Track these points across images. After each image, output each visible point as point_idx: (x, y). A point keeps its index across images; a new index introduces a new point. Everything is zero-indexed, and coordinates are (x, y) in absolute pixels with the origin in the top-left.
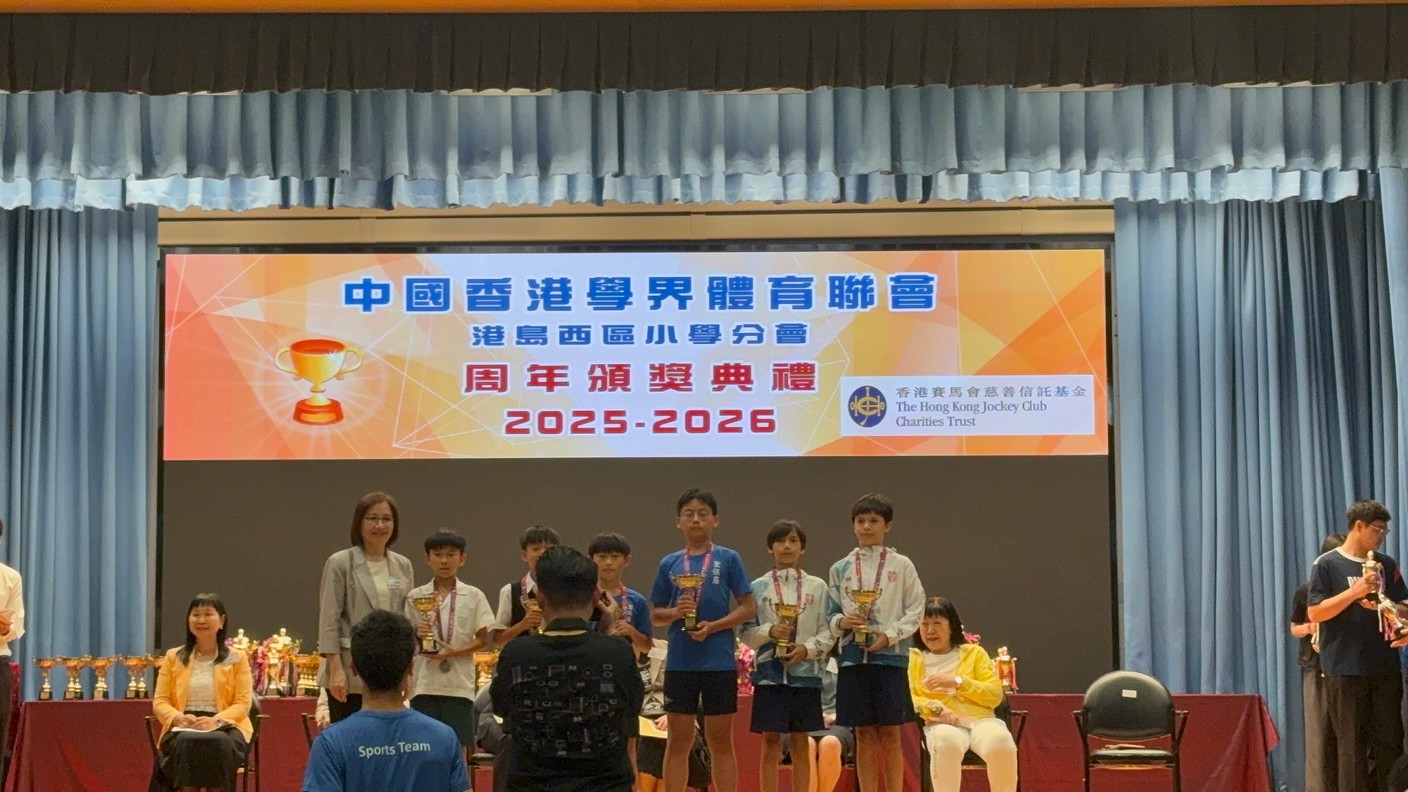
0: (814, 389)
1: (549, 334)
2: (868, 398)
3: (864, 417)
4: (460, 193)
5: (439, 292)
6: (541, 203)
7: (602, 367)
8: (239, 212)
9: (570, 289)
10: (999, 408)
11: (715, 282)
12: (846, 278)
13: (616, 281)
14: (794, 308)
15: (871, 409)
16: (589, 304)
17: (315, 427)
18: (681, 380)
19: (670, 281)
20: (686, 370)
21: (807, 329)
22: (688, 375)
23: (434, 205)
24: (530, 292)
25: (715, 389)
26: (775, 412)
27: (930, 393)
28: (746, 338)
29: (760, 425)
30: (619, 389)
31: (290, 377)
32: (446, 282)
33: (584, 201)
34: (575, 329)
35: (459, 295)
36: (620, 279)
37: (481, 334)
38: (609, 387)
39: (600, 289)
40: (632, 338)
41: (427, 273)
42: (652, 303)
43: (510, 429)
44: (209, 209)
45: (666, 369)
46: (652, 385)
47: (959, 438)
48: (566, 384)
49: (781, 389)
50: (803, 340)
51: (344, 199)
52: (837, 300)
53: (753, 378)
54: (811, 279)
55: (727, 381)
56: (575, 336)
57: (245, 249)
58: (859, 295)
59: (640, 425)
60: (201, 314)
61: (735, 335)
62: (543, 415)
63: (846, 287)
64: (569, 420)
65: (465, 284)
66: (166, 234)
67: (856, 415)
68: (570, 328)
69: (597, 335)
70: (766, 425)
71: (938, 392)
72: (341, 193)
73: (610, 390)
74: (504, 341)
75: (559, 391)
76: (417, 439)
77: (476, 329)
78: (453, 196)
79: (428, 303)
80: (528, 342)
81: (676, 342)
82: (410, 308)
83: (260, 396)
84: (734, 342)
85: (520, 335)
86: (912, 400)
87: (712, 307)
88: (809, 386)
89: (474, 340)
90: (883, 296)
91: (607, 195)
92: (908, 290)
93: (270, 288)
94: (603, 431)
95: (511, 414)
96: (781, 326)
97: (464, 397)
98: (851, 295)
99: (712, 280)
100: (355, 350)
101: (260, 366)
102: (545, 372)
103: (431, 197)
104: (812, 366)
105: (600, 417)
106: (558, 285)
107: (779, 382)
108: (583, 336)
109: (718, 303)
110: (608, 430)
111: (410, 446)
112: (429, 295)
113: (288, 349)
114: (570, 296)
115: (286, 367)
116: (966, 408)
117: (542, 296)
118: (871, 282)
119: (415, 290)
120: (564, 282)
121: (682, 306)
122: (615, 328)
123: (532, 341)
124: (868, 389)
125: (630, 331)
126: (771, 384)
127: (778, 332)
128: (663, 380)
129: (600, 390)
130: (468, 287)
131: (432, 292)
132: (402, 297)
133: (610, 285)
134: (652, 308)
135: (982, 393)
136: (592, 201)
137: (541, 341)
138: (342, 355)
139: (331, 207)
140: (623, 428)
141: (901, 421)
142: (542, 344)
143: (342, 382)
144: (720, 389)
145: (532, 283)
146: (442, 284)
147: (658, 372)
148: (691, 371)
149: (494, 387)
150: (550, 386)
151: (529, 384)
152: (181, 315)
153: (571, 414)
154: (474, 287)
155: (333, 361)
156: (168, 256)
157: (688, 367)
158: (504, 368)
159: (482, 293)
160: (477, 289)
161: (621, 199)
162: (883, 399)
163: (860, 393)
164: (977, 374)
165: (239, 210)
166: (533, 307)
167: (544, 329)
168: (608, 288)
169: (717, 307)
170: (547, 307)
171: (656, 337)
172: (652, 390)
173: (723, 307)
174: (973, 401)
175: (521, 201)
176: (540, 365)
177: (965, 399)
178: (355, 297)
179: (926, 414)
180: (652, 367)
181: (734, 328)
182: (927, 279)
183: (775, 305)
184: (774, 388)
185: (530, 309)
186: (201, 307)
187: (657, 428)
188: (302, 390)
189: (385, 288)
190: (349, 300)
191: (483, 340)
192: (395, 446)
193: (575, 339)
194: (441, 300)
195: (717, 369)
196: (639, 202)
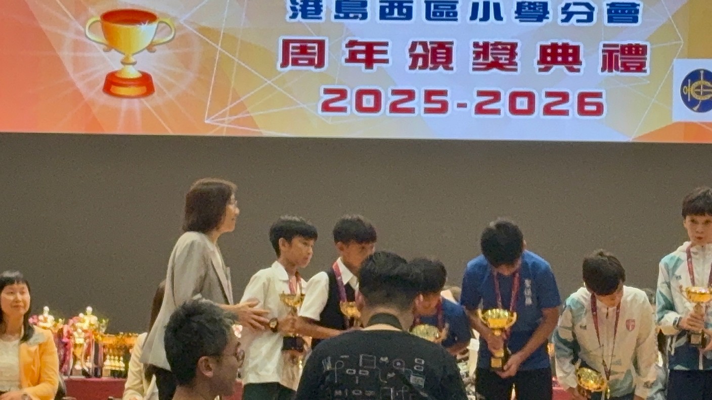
0: (645, 71)
1: (368, 9)
2: (702, 82)
3: (699, 101)
7: (424, 44)
15: (705, 94)
17: (125, 101)
18: (506, 59)
20: (512, 49)
21: (640, 8)
22: (513, 54)
25: (540, 70)
26: (604, 95)
28: (575, 17)
29: (587, 108)
30: (441, 68)
31: (100, 48)
34: (396, 4)
37: (298, 7)
38: (430, 65)
40: (455, 14)
43: (326, 107)
45: (490, 47)
46: (474, 64)
48: (386, 61)
49: (610, 70)
50: (635, 20)
53: (581, 58)
55: (554, 62)
56: (396, 11)
59: (461, 105)
61: (563, 13)
62: (360, 94)
64: (387, 99)
67: (689, 100)
68: (391, 3)
69: (419, 10)
70: (594, 108)
73: (431, 69)
74: (322, 15)
75: (378, 68)
76: (231, 115)
77: (293, 2)
80: (347, 17)
81: (501, 19)
83: (69, 67)
84: (563, 21)
85: (338, 10)
88: (640, 68)
89: (291, 13)
94: (423, 110)
95: (327, 91)
96: (612, 5)
97: (280, 73)
100: (168, 21)
101: (70, 36)
102: (363, 48)
104: (645, 47)
105: (420, 96)
107: (609, 62)
108: (405, 11)
110: (428, 111)
111: (223, 122)
113: (99, 18)
115: (96, 37)
122: (438, 4)
123: (351, 15)
124: (702, 72)
125: (454, 7)
126: (600, 65)
127: (609, 11)
128: (487, 59)
129: (421, 68)
138: (154, 25)
140: (444, 108)
142: (361, 19)
143: (152, 54)
144: (546, 69)
147: (482, 50)
148: (518, 50)
149: (311, 62)
150: (369, 62)
151: (347, 61)
153: (390, 92)
155: (145, 32)
157: (514, 46)
158: (321, 44)
163: (694, 76)
167: (364, 3)
171: (480, 14)
172: (474, 69)
176: (360, 40)
180: (476, 45)
181: (563, 5)
184: (603, 69)
187: (480, 109)
188: (113, 62)
191: (300, 14)
192: (207, 122)
193: (396, 14)
195: (543, 49)
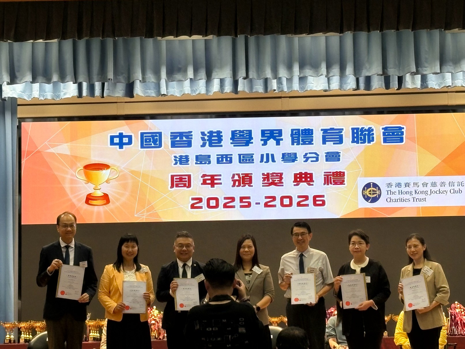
0: (344, 184)
1: (211, 159)
2: (372, 189)
3: (371, 197)
4: (167, 89)
5: (157, 139)
6: (207, 94)
7: (238, 175)
8: (58, 100)
9: (222, 136)
10: (438, 192)
11: (294, 131)
12: (360, 129)
13: (245, 132)
14: (334, 144)
15: (373, 194)
16: (231, 143)
17: (96, 207)
18: (278, 181)
19: (272, 132)
20: (280, 176)
21: (341, 154)
22: (281, 178)
23: (154, 95)
24: (201, 137)
25: (294, 185)
26: (325, 196)
27: (403, 185)
28: (310, 159)
29: (318, 203)
30: (247, 185)
31: (83, 182)
32: (160, 134)
33: (228, 92)
34: (224, 156)
35: (166, 140)
36: (246, 131)
37: (178, 159)
38: (242, 185)
39: (237, 136)
40: (253, 160)
41: (150, 129)
42: (263, 142)
43: (193, 207)
44: (43, 99)
45: (270, 175)
46: (263, 183)
47: (418, 208)
48: (221, 184)
49: (328, 184)
50: (339, 160)
51: (109, 92)
52: (356, 139)
53: (314, 179)
54: (343, 129)
55: (301, 181)
56: (224, 159)
57: (60, 119)
58: (367, 136)
59: (257, 204)
60: (39, 152)
61: (304, 158)
62: (209, 200)
63: (360, 133)
64: (222, 202)
65: (170, 134)
66: (21, 112)
67: (366, 197)
68: (222, 155)
69: (235, 159)
70: (321, 203)
71: (407, 185)
72: (108, 89)
74: (189, 162)
75: (217, 187)
76: (147, 212)
77: (175, 157)
78: (163, 91)
79: (151, 144)
80: (201, 163)
81: (275, 162)
82: (142, 147)
83: (68, 191)
84: (304, 161)
85: (197, 160)
86: (394, 189)
87: (293, 144)
88: (342, 183)
89: (174, 162)
90: (379, 136)
91: (240, 88)
92: (391, 134)
93: (73, 138)
94: (239, 207)
95: (193, 199)
96: (327, 153)
97: (170, 191)
98: (363, 137)
99: (292, 130)
100: (115, 168)
101: (69, 177)
103: (152, 91)
104: (344, 173)
105: (237, 200)
106: (216, 134)
107: (327, 181)
108: (229, 159)
109: (296, 142)
110: (242, 207)
111: (143, 215)
112: (152, 140)
113: (83, 168)
114: (222, 140)
115: (81, 177)
116: (421, 192)
117: (208, 140)
118: (373, 130)
119: (144, 138)
120: (219, 132)
121: (278, 144)
122: (244, 155)
123: (203, 162)
124: (371, 184)
125: (252, 157)
126: (323, 182)
127: (326, 156)
128: (269, 181)
129: (237, 186)
130: (171, 136)
131: (153, 139)
132: (138, 141)
133: (242, 134)
134: (263, 145)
135: (429, 185)
136: (232, 92)
137: (207, 162)
138: (109, 170)
139: (103, 97)
140: (249, 205)
141: (389, 200)
142: (208, 164)
143: (109, 184)
144: (297, 185)
145: (203, 133)
146: (158, 135)
147: (266, 177)
148: (283, 176)
149: (185, 186)
150: (213, 185)
151: (202, 184)
152: (29, 153)
153: (223, 198)
154: (174, 135)
155: (105, 174)
156: (22, 123)
157: (281, 174)
158: (189, 176)
159: (178, 139)
160: (176, 137)
161: (247, 90)
162: (379, 189)
163: (368, 186)
164: (426, 176)
165: (58, 99)
166: (203, 145)
167: (209, 156)
168: (240, 135)
169: (295, 144)
170: (210, 145)
171: (265, 160)
172: (263, 186)
173: (298, 144)
174: (425, 189)
175: (197, 93)
176: (207, 174)
177: (421, 188)
178: (115, 142)
179: (401, 196)
180: (263, 174)
181: (304, 154)
182: (401, 128)
183: (324, 142)
184: (324, 184)
185: (202, 146)
186: (39, 148)
188: (89, 189)
189: (130, 137)
190: (112, 143)
191: (179, 162)
192: (135, 216)
193: (224, 161)
194: (158, 143)
195: (295, 175)
196: (256, 92)
